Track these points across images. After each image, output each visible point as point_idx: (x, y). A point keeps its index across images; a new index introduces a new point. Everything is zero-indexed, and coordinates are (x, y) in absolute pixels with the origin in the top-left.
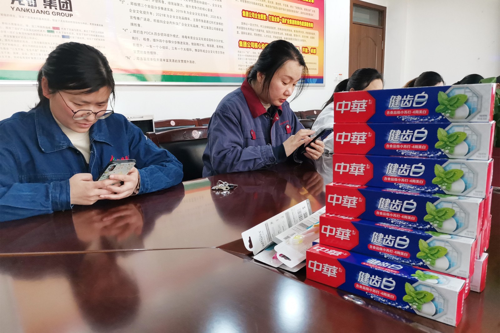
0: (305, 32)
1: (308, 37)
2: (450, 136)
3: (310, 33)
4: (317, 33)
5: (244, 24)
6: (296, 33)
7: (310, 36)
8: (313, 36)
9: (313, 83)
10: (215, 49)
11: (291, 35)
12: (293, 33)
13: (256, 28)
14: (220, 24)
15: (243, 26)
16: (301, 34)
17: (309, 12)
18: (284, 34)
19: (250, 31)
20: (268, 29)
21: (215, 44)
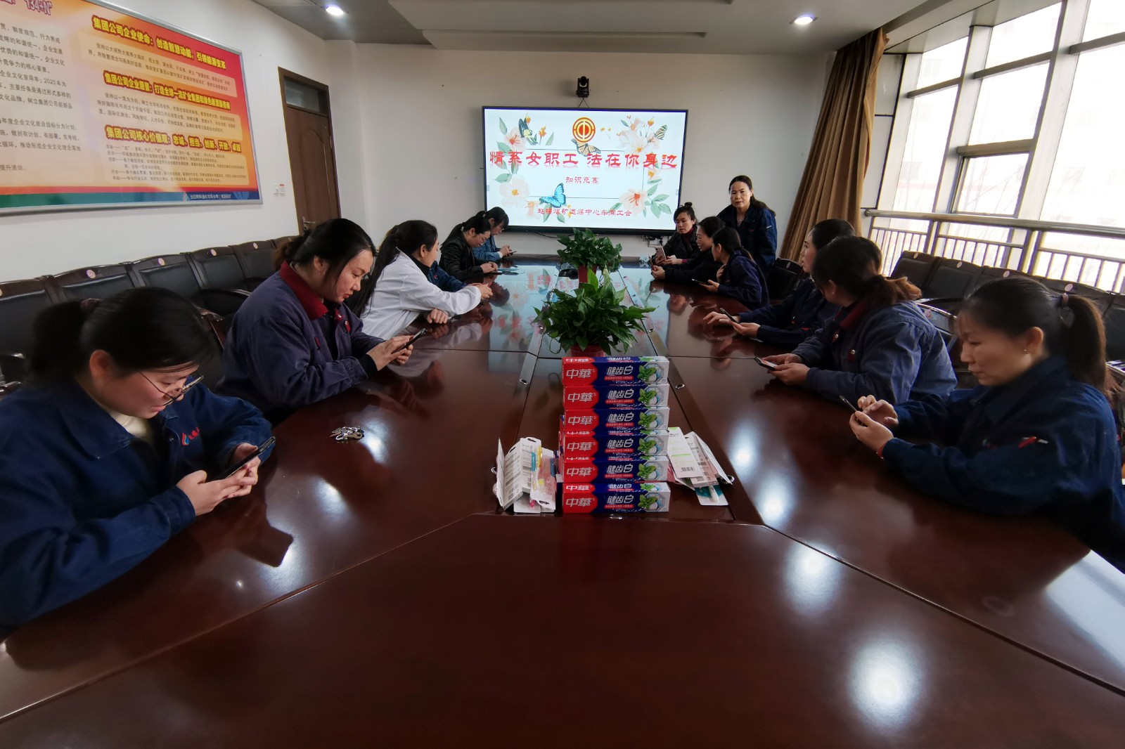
0: (218, 116)
1: (224, 124)
2: (647, 393)
3: (226, 118)
4: (237, 118)
5: (112, 96)
6: (205, 118)
7: (227, 122)
8: (232, 123)
9: (243, 199)
10: (62, 142)
11: (197, 121)
12: (200, 117)
13: (135, 105)
14: (63, 94)
15: (110, 100)
16: (214, 120)
17: (220, 84)
18: (185, 117)
19: (125, 111)
20: (156, 109)
21: (61, 132)
